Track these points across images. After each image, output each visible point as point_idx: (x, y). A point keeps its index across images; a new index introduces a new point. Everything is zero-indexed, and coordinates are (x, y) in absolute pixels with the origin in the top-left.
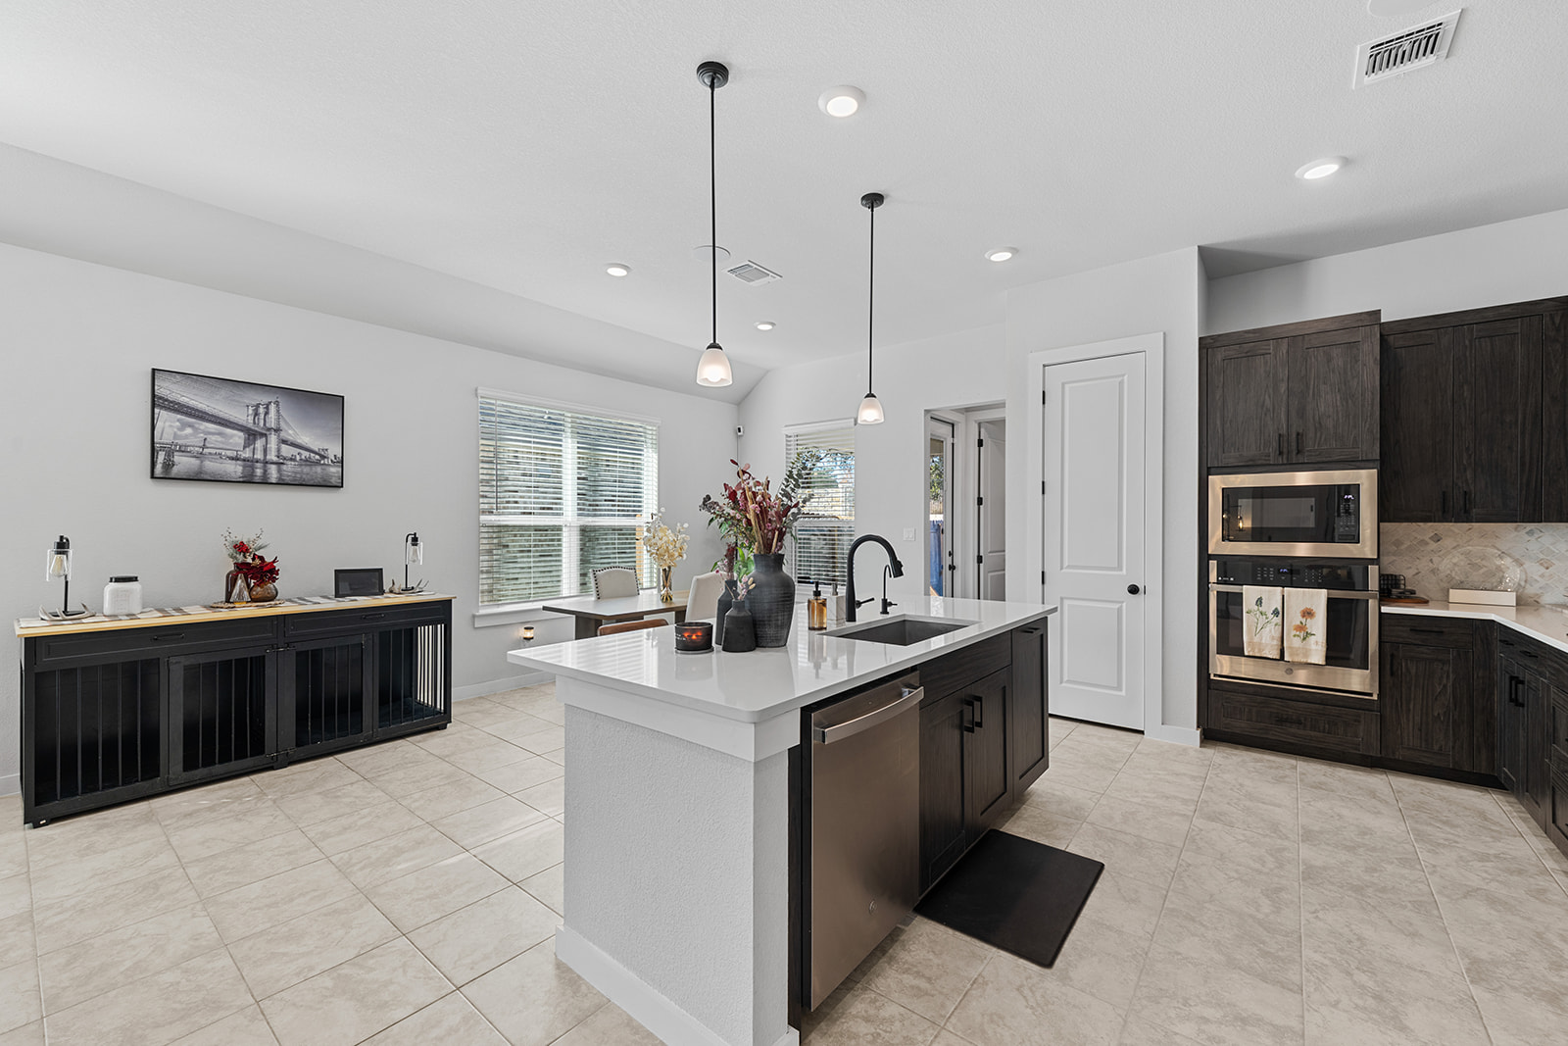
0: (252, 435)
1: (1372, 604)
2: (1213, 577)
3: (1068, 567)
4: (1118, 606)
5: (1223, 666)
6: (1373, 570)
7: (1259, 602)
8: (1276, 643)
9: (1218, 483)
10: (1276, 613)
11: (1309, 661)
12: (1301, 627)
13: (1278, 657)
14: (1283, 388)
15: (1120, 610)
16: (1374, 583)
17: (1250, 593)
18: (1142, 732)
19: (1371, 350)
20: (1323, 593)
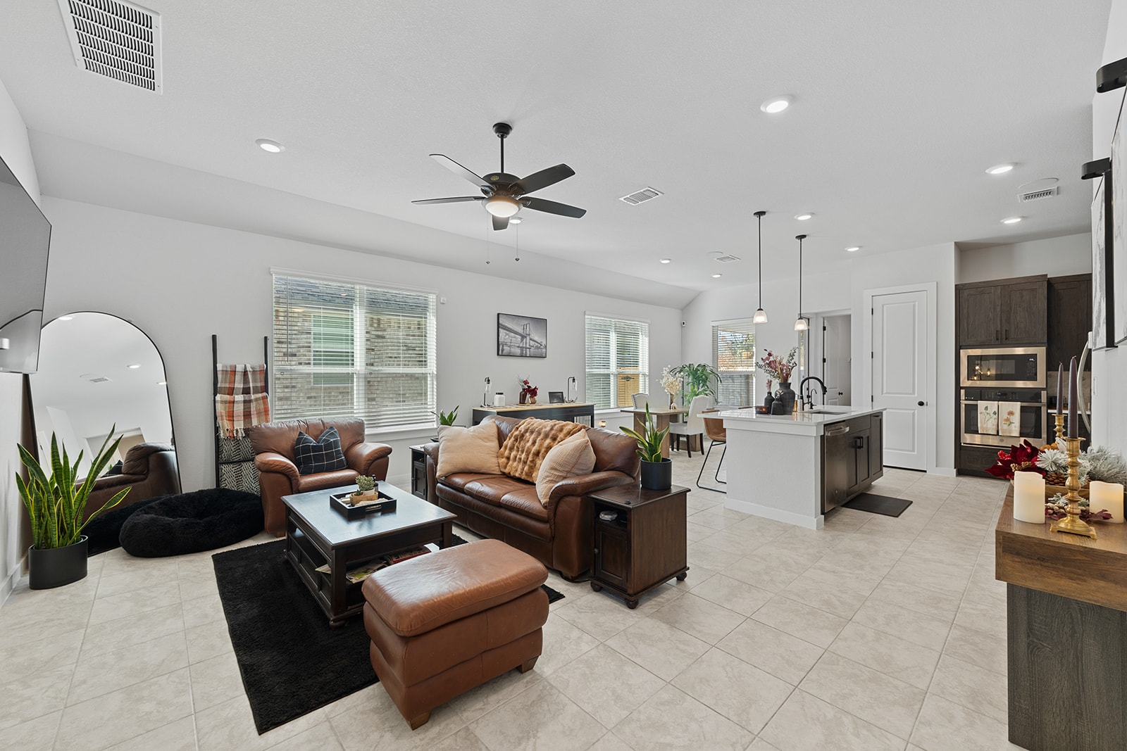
0: (523, 337)
1: (1044, 409)
2: (963, 397)
3: (886, 393)
4: (912, 411)
5: (968, 439)
6: (1044, 394)
7: (986, 408)
8: (995, 427)
9: (964, 354)
10: (995, 413)
11: (1012, 435)
12: (1007, 420)
13: (996, 434)
14: (999, 309)
15: (914, 414)
16: (1044, 399)
17: (981, 404)
18: (925, 471)
19: (1043, 291)
20: (1019, 404)
